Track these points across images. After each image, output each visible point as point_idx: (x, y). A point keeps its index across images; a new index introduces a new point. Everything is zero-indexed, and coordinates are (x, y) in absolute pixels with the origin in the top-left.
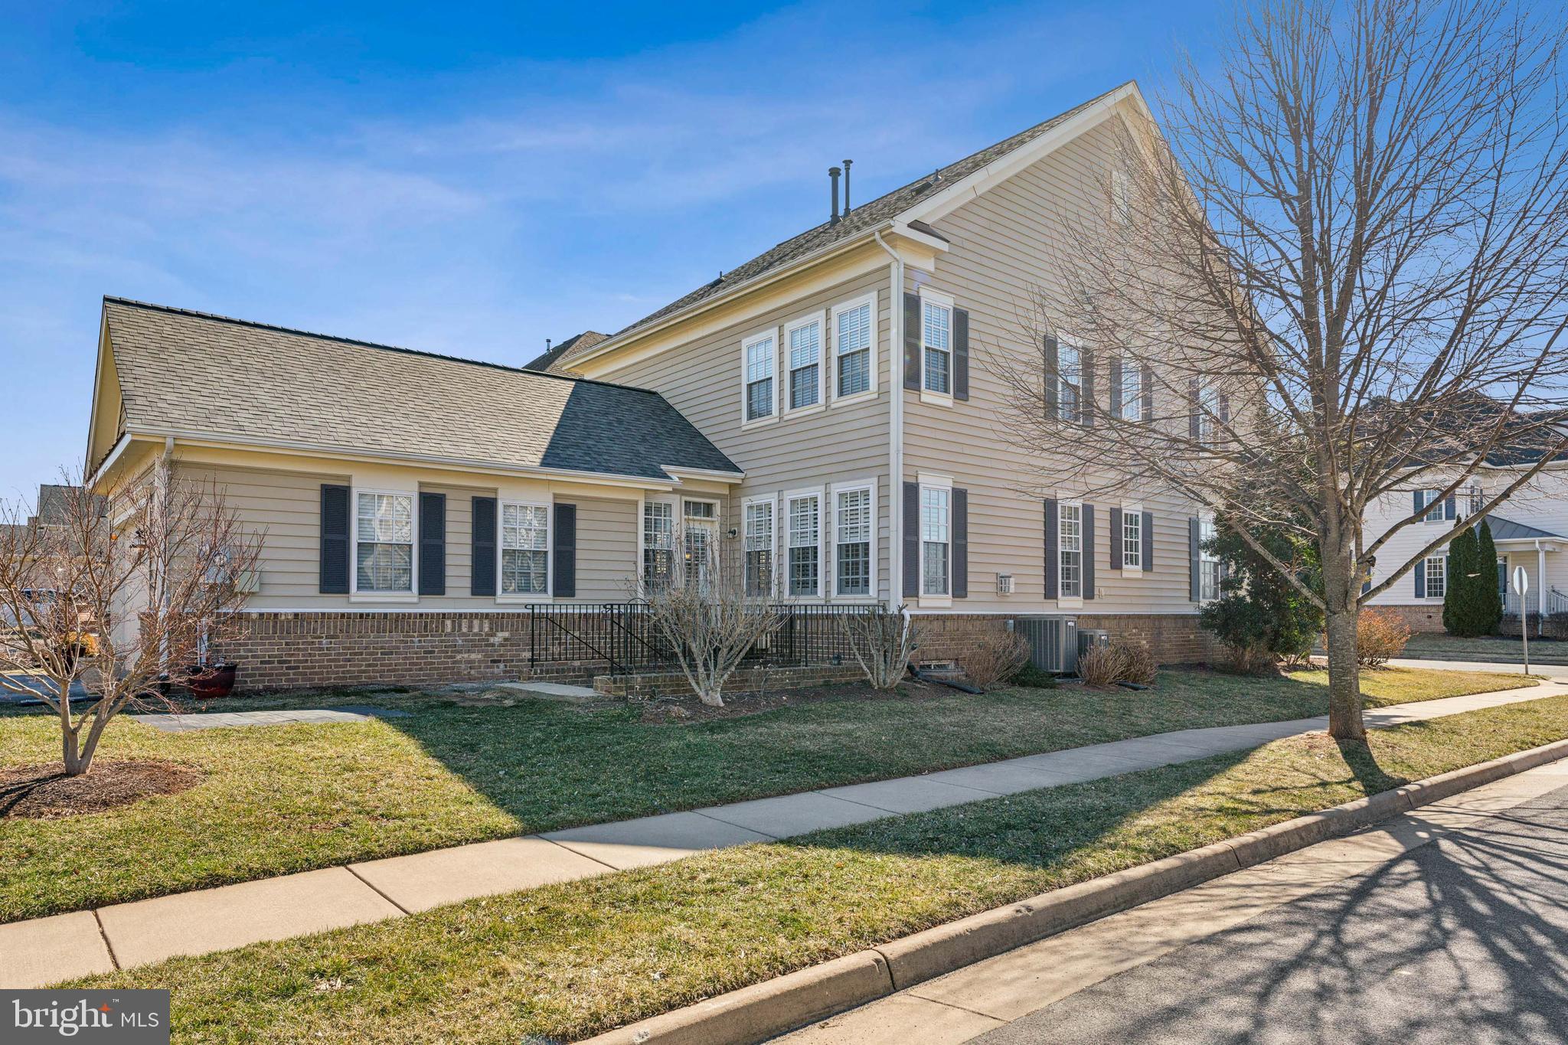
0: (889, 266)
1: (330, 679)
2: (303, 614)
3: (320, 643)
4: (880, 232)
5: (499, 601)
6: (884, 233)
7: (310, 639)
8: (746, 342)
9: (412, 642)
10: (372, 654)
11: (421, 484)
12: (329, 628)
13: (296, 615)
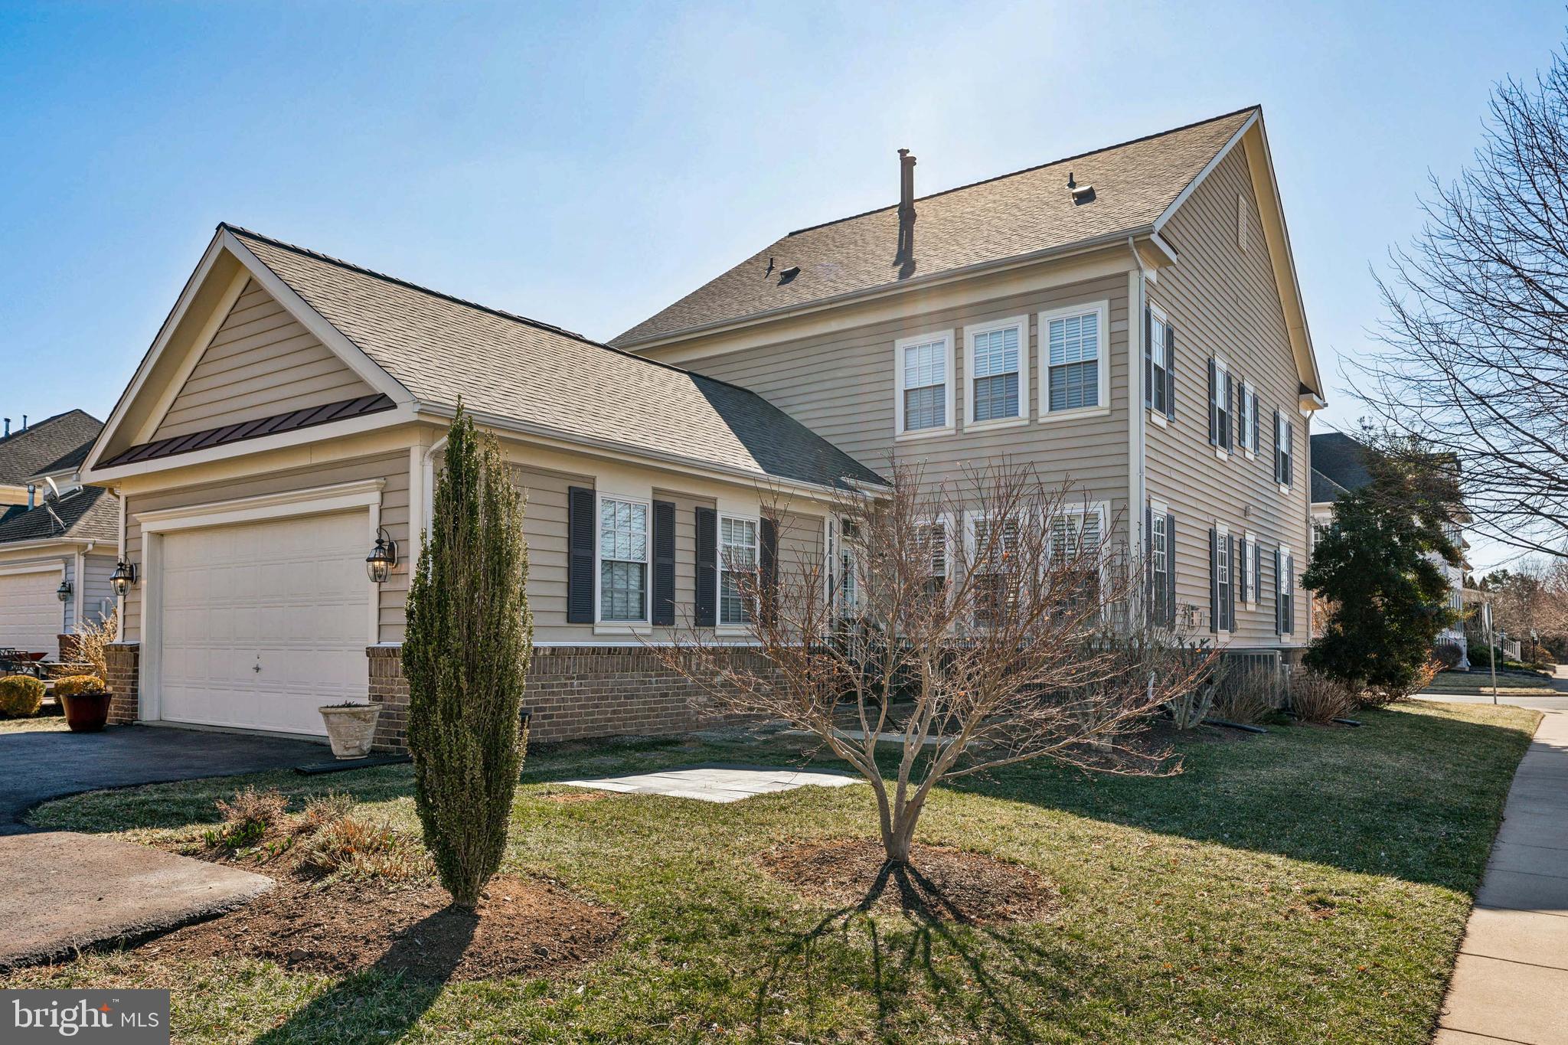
0: (1126, 274)
1: (579, 729)
2: (560, 648)
3: (572, 684)
4: (1134, 237)
5: (718, 632)
6: (1137, 239)
7: (563, 681)
8: (900, 344)
9: (650, 682)
10: (615, 698)
11: (656, 491)
12: (580, 666)
13: (554, 649)
